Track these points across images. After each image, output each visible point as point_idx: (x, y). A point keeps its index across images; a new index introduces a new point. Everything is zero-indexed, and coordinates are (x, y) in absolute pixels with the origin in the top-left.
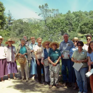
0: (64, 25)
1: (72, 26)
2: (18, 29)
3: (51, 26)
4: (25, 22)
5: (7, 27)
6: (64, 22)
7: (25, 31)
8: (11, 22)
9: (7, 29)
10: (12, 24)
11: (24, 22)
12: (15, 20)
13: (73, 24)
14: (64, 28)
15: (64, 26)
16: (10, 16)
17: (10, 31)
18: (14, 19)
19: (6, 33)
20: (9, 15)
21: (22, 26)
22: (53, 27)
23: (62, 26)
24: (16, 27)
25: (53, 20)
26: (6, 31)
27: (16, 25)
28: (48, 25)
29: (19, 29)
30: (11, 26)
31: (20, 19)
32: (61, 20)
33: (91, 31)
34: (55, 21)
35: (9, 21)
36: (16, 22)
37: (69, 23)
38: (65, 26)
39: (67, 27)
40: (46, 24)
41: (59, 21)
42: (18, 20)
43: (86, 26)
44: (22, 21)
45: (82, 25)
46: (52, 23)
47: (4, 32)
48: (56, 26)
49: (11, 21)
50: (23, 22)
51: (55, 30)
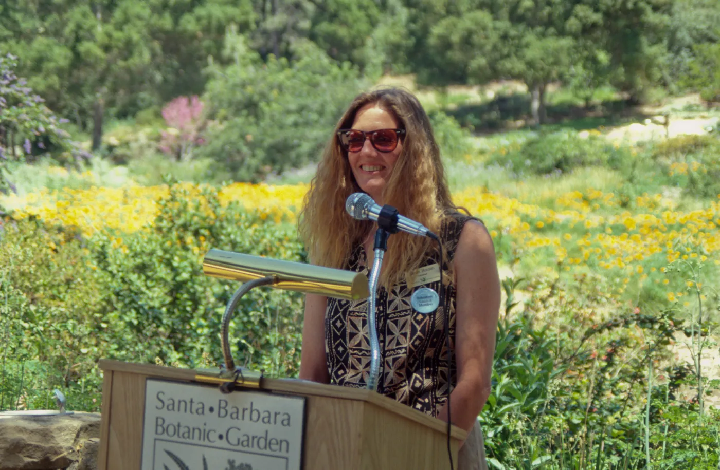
33: (530, 54)
51: (79, 27)
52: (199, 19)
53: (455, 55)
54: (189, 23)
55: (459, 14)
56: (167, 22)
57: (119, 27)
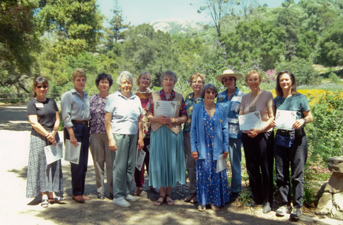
0: (273, 39)
1: (296, 41)
2: (140, 51)
3: (233, 43)
4: (159, 31)
5: (110, 46)
6: (270, 31)
7: (159, 56)
8: (121, 31)
9: (111, 52)
10: (122, 36)
11: (156, 30)
12: (131, 25)
13: (300, 36)
14: (272, 48)
15: (271, 42)
16: (120, 14)
17: (118, 58)
18: (129, 24)
19: (105, 63)
20: (115, 12)
21: (152, 43)
22: (240, 44)
23: (265, 41)
24: (134, 47)
25: (239, 27)
26: (107, 58)
27: (135, 41)
28: (225, 39)
29: (143, 50)
30: (122, 43)
31: (144, 24)
32: (262, 26)
34: (246, 29)
35: (117, 29)
36: (133, 32)
37: (287, 35)
38: (276, 44)
39: (281, 46)
40: (219, 35)
41: (257, 28)
42: (140, 27)
43: (337, 43)
44: (150, 28)
45: (327, 40)
46: (237, 33)
47: (102, 61)
48: (247, 43)
49: (121, 28)
50: (153, 30)
51: (245, 54)
52: (273, 52)
53: (334, 59)
54: (270, 53)
55: (335, 49)
56: (265, 53)
57: (255, 54)
